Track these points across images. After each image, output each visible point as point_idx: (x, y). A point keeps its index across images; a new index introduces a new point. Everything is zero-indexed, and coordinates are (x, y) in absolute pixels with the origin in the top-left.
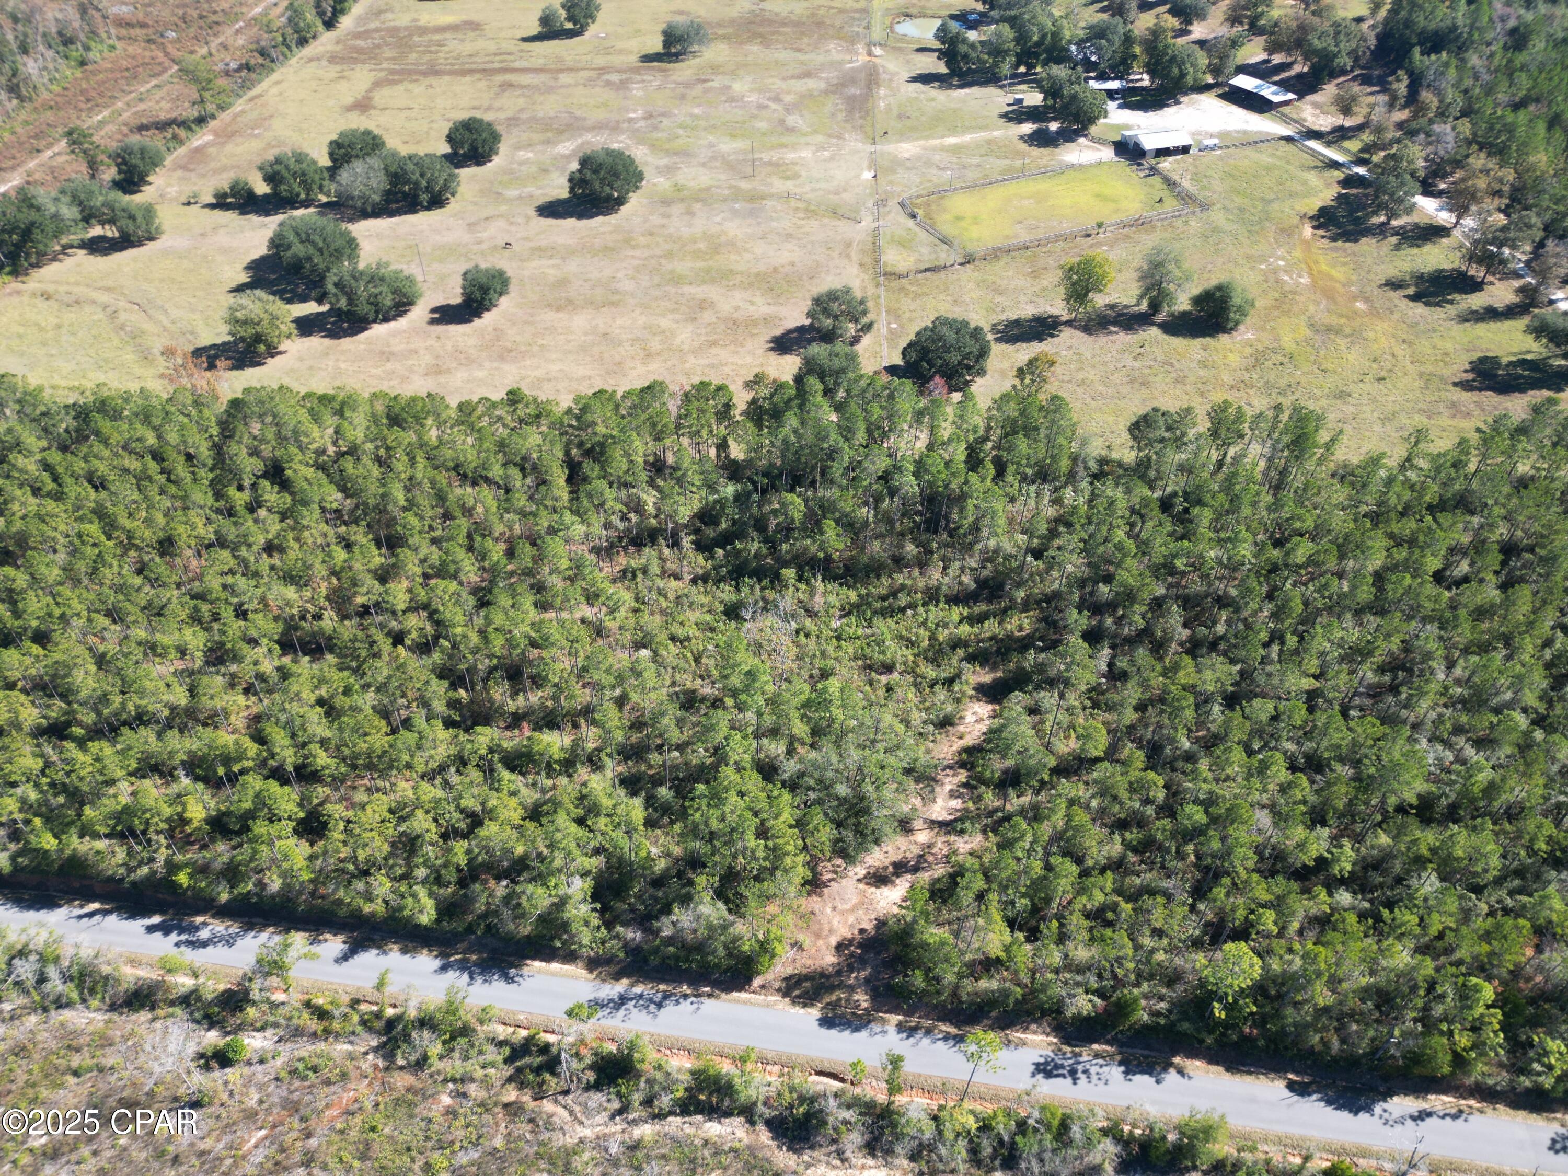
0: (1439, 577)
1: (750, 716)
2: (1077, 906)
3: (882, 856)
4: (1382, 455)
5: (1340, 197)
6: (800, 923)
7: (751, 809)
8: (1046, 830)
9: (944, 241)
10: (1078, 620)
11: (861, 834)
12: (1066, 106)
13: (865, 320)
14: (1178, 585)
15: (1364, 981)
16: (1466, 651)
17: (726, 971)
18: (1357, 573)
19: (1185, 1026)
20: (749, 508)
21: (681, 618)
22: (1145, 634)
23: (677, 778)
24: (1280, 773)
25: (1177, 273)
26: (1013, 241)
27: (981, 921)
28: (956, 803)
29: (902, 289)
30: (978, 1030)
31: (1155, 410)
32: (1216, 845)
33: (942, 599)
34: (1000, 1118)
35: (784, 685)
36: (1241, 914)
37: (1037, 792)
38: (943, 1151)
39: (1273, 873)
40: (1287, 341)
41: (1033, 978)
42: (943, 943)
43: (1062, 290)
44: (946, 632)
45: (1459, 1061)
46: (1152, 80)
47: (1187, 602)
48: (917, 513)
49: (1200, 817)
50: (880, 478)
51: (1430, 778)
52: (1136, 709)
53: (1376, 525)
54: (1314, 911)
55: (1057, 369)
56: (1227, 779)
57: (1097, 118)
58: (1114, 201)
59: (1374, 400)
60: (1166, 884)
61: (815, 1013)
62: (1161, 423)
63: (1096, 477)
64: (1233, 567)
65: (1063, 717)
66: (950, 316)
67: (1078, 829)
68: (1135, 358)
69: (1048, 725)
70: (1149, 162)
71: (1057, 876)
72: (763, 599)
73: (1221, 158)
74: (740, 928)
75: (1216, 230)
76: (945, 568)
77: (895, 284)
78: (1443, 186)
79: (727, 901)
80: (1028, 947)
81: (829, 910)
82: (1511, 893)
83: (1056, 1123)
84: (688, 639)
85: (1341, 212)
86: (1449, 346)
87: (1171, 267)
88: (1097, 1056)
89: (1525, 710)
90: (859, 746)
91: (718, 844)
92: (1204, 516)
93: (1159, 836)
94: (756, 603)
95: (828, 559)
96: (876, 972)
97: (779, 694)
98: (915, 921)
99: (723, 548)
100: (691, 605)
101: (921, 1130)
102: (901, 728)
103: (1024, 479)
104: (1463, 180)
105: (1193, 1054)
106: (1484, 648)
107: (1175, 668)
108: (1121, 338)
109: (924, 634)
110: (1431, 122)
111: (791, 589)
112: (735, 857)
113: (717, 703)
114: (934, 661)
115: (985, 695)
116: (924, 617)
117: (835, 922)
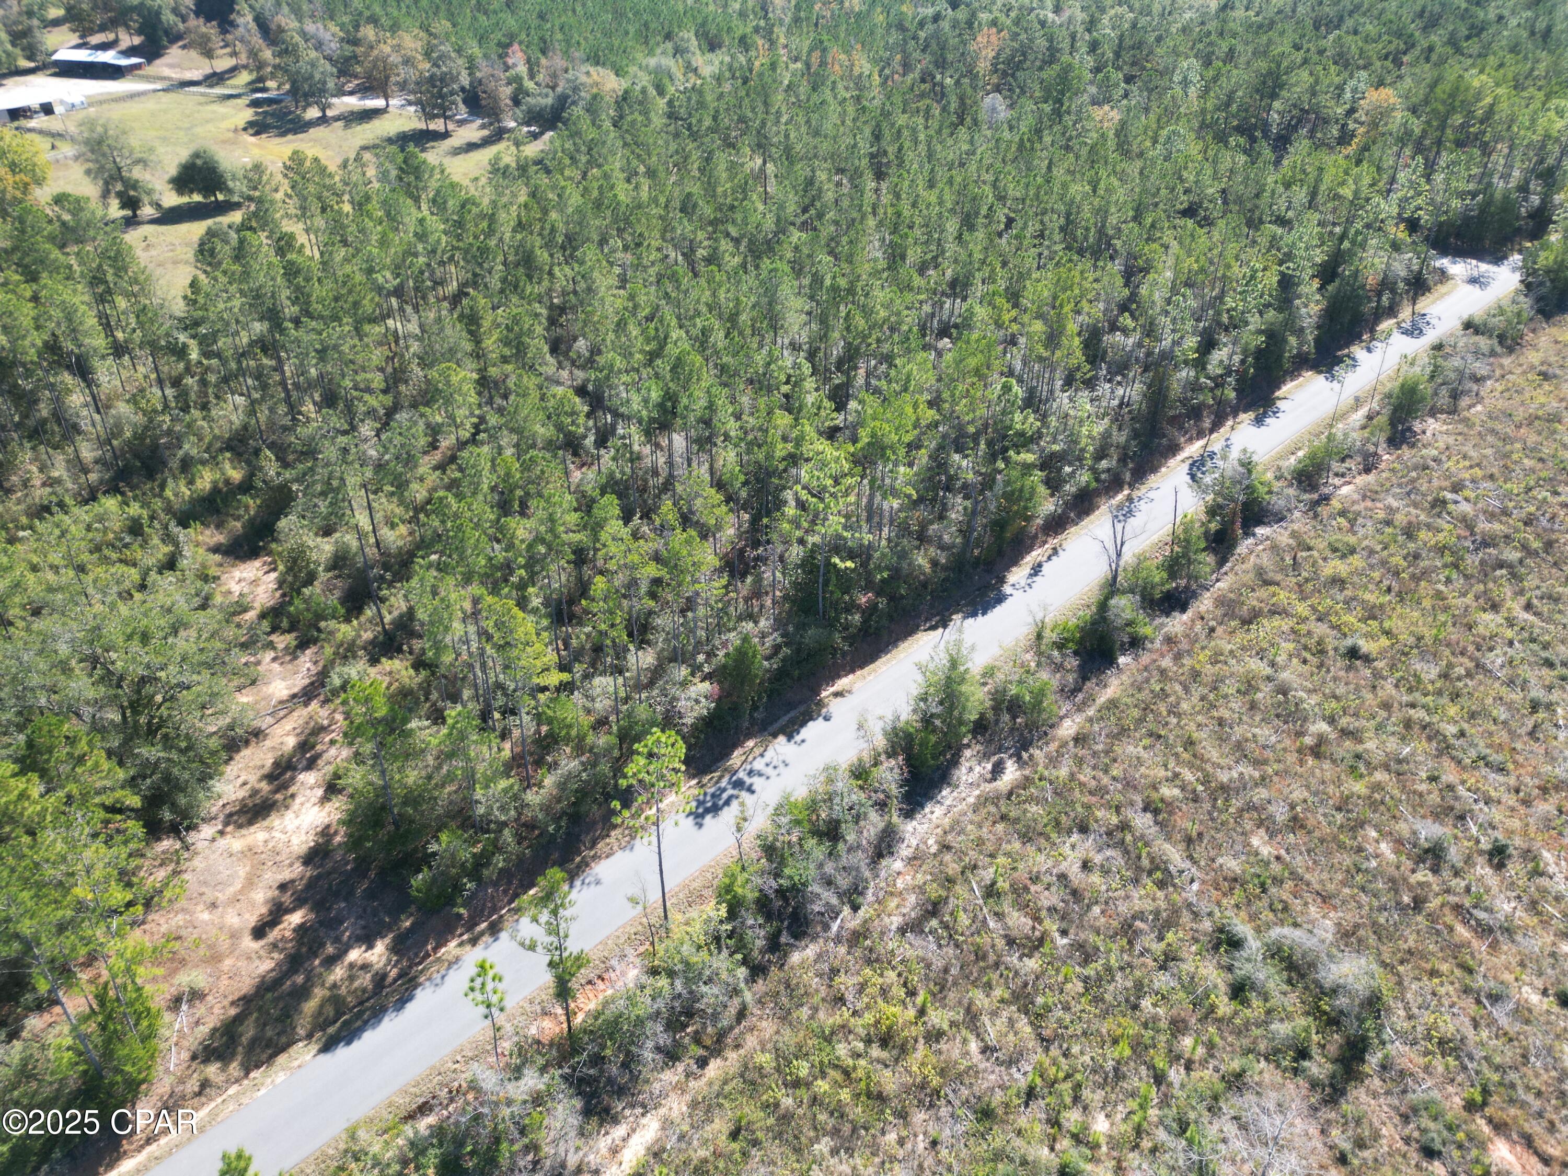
5: (259, 114)
28: (301, 664)
68: (146, 250)
73: (99, 113)
78: (349, 88)
115: (237, 555)
116: (57, 532)
117: (232, 919)
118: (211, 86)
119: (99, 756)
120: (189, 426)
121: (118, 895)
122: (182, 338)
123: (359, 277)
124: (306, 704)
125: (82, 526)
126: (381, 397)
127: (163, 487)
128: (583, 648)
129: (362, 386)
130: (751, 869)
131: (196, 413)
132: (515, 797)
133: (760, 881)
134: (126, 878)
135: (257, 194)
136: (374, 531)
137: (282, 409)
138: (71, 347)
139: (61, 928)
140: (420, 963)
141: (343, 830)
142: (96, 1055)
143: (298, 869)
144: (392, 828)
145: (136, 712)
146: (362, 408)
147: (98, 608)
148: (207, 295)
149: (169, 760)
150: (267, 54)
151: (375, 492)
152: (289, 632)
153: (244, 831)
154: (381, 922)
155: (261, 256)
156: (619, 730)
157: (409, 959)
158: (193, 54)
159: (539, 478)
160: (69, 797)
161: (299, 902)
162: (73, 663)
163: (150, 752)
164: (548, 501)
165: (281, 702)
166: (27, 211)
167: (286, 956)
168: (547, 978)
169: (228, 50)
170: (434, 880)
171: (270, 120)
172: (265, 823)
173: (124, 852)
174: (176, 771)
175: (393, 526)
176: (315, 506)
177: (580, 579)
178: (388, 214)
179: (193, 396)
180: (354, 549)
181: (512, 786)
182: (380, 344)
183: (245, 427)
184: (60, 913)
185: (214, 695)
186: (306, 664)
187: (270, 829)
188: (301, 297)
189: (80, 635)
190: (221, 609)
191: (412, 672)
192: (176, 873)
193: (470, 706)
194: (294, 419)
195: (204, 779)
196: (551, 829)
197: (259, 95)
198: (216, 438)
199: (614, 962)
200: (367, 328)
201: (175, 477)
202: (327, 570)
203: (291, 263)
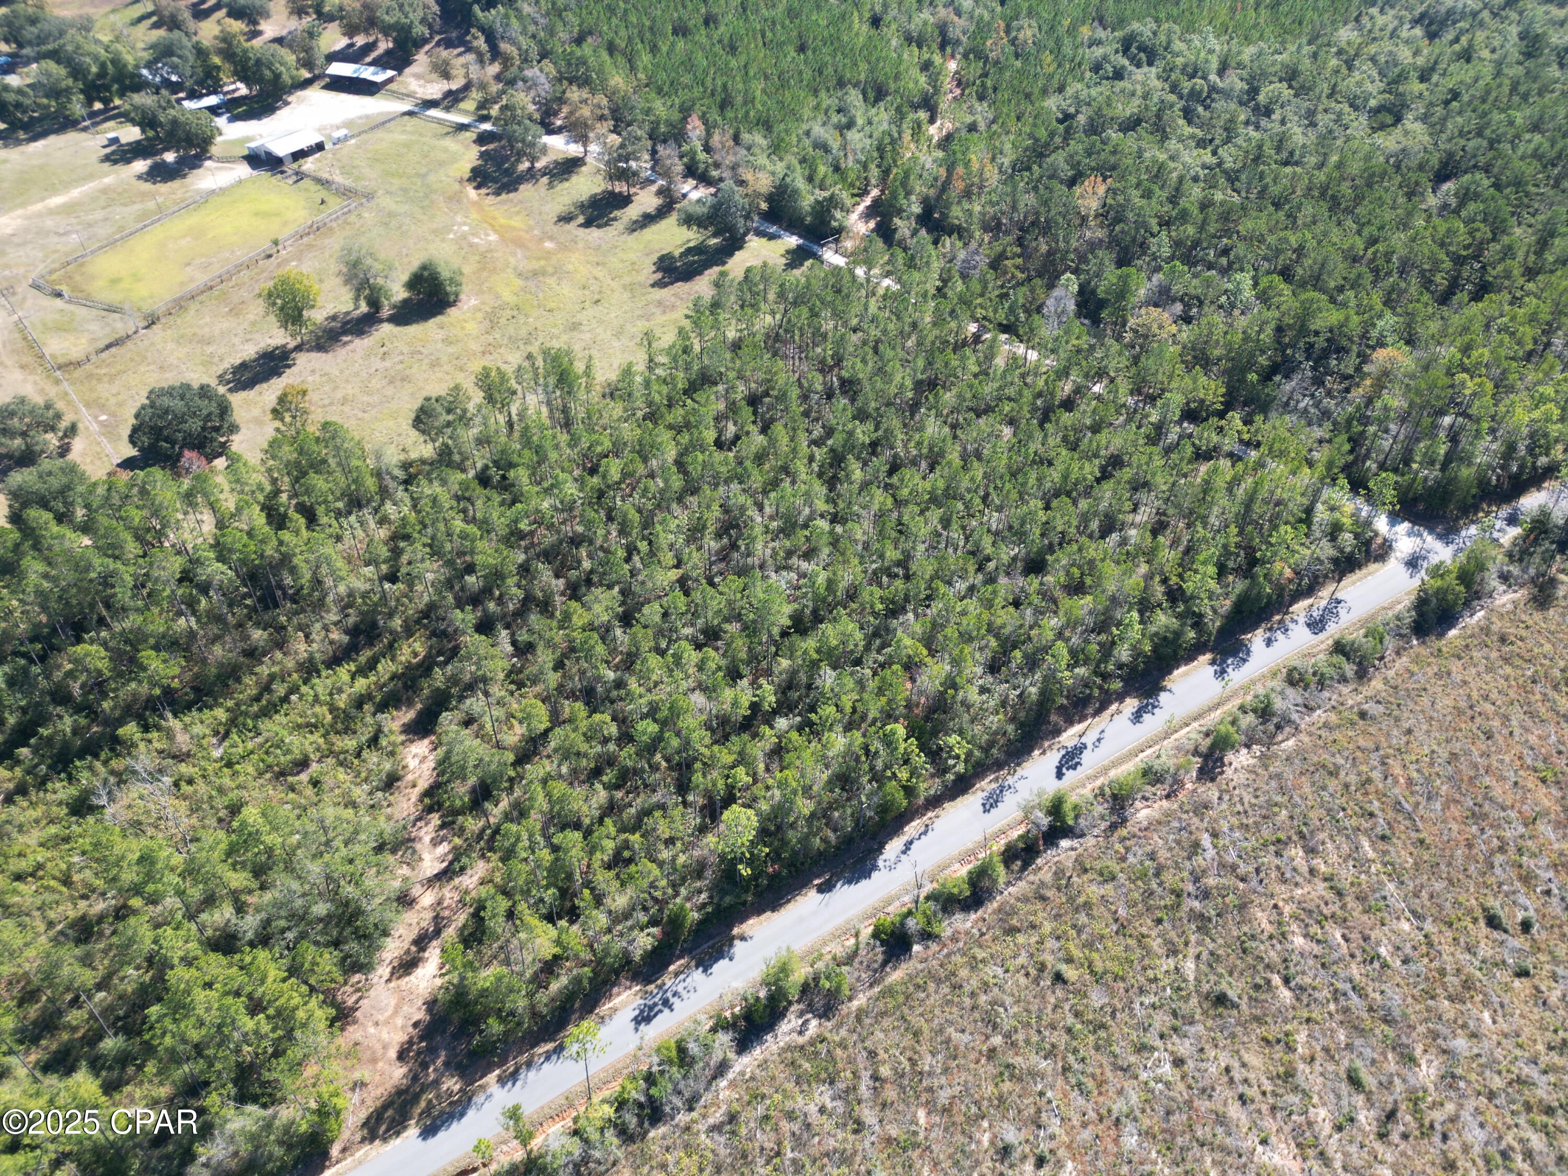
0: (719, 444)
1: (171, 902)
2: (596, 865)
3: (397, 943)
4: (630, 365)
5: (482, 155)
6: (348, 1063)
7: (227, 993)
8: (535, 820)
9: (111, 309)
10: (464, 618)
11: (365, 936)
12: (171, 134)
13: (64, 424)
14: (532, 545)
15: (825, 777)
16: (765, 492)
17: (295, 1166)
18: (662, 468)
19: (728, 900)
20: (34, 685)
21: (16, 849)
22: (528, 601)
23: (119, 1018)
24: (692, 656)
25: (377, 266)
26: (192, 286)
27: (523, 936)
28: (444, 848)
29: (90, 376)
30: (572, 1029)
31: (428, 399)
32: (675, 742)
33: (321, 667)
34: (629, 1086)
35: (193, 847)
36: (721, 784)
37: (510, 790)
38: (597, 1154)
39: (726, 737)
40: (507, 296)
41: (593, 950)
42: (499, 979)
43: (272, 318)
44: (344, 696)
45: (909, 791)
46: (248, 85)
47: (548, 555)
48: (245, 596)
49: (652, 728)
50: (180, 581)
51: (791, 599)
52: (555, 669)
53: (656, 423)
54: (768, 747)
55: (311, 396)
56: (656, 684)
57: (212, 137)
58: (278, 215)
59: (601, 322)
60: (656, 798)
61: (412, 1132)
62: (439, 409)
63: (407, 482)
64: (568, 507)
65: (498, 712)
66: (165, 385)
67: (562, 800)
68: (383, 359)
69: (488, 726)
70: (291, 167)
71: (566, 851)
72: (112, 772)
73: (358, 147)
74: (285, 1114)
75: (391, 215)
76: (307, 636)
77: (78, 373)
78: (559, 123)
79: (255, 1099)
80: (575, 928)
81: (372, 1030)
82: (879, 652)
83: (674, 1054)
84: (40, 866)
85: (491, 169)
86: (632, 256)
87: (369, 261)
88: (677, 974)
89: (822, 516)
90: (314, 856)
91: (210, 1052)
92: (521, 476)
93: (629, 763)
94: (105, 782)
95: (168, 692)
96: (451, 1050)
97: (192, 860)
98: (462, 978)
99: (25, 744)
100: (21, 828)
101: (570, 1153)
102: (349, 813)
103: (339, 514)
104: (572, 113)
105: (743, 919)
106: (774, 484)
107: (567, 616)
108: (359, 345)
109: (322, 711)
110: (521, 69)
111: (142, 746)
112: (238, 1051)
113: (121, 913)
114: (348, 730)
115: (415, 733)
117: (386, 1039)
118: (447, 109)
143: (423, 1014)
152: (438, 812)
165: (427, 879)
169: (462, 71)
197: (484, 127)
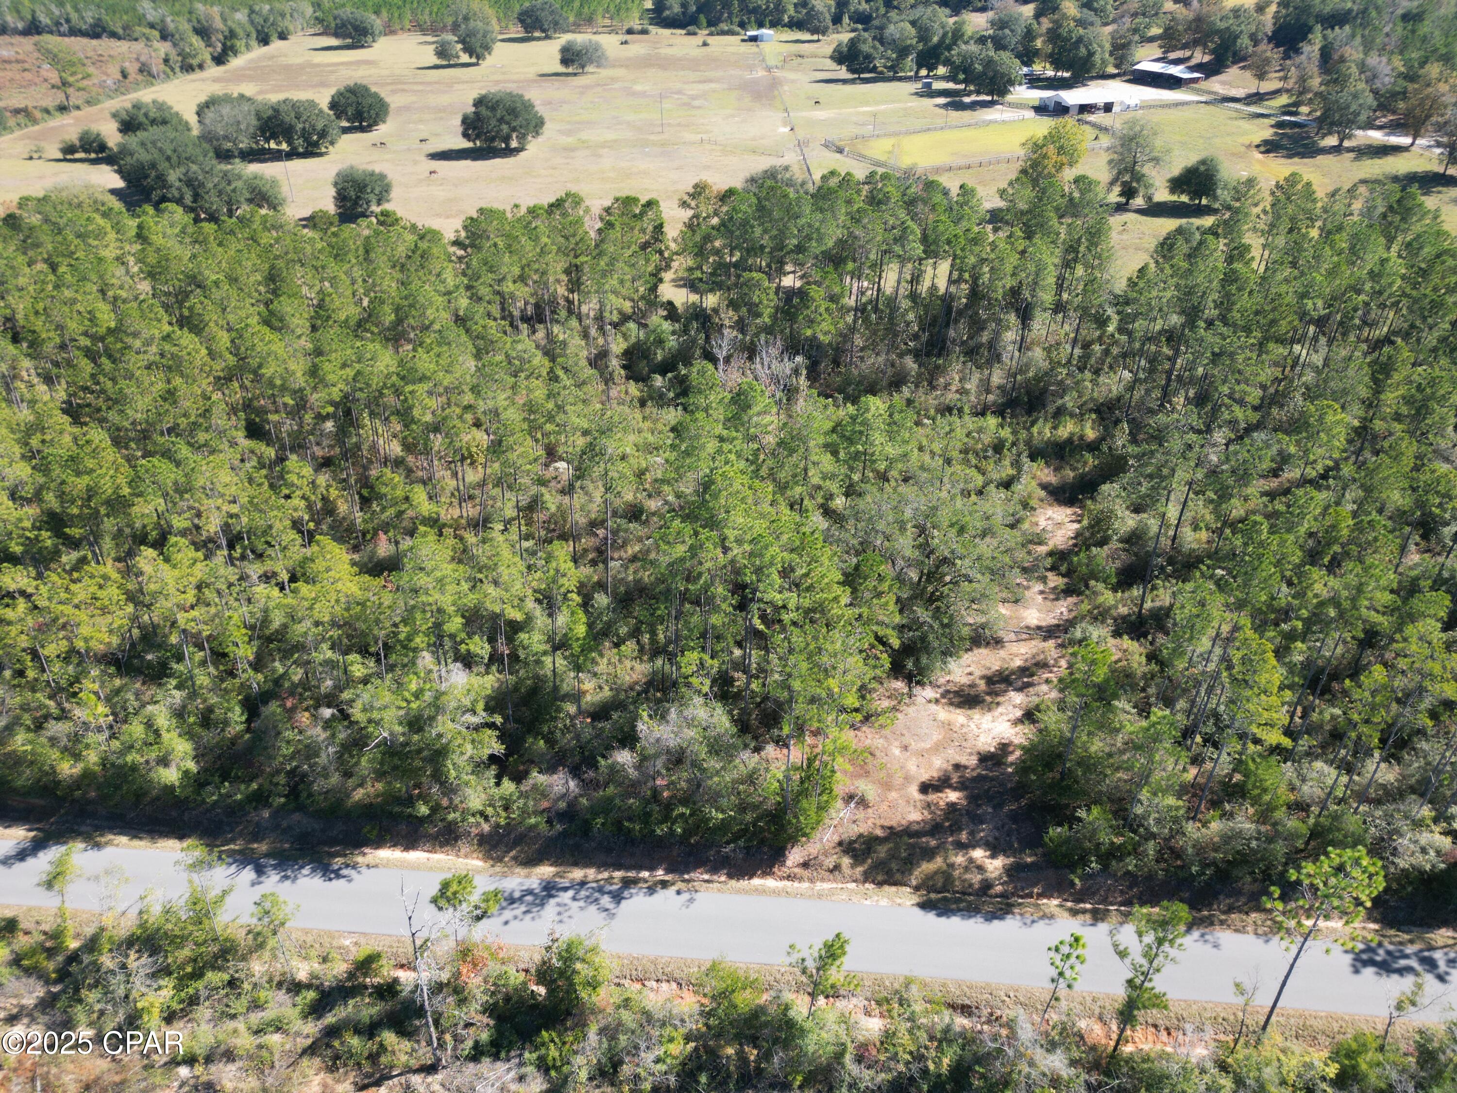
3: (963, 670)
5: (1278, 134)
12: (981, 74)
28: (1062, 605)
81: (896, 751)
115: (1058, 497)
116: (947, 429)
117: (912, 766)
118: (1248, 104)
119: (891, 598)
120: (1077, 383)
121: (851, 700)
122: (1110, 311)
123: (1290, 299)
124: (1045, 639)
125: (965, 431)
126: (1249, 412)
127: (1033, 424)
128: (1321, 726)
129: (1237, 396)
130: (1391, 1056)
131: (1088, 375)
132: (1176, 820)
133: (1394, 1076)
134: (863, 691)
135: (1238, 204)
136: (1177, 526)
137: (1157, 394)
138: (1028, 295)
139: (813, 700)
140: (1022, 897)
141: (1018, 753)
142: (790, 796)
143: (973, 761)
144: (1058, 776)
145: (928, 581)
146: (1226, 416)
147: (944, 494)
148: (1149, 281)
149: (931, 626)
150: (1315, 82)
151: (1197, 493)
152: (1063, 576)
153: (952, 708)
154: (1011, 847)
155: (1212, 259)
156: (1317, 824)
157: (1015, 887)
158: (1248, 74)
159: (1369, 543)
160: (860, 616)
161: (962, 786)
162: (909, 526)
163: (923, 614)
164: (1365, 570)
165: (1028, 627)
166: (1051, 185)
167: (932, 820)
168: (1120, 993)
169: (1281, 74)
170: (1068, 840)
171: (1285, 142)
172: (969, 712)
173: (871, 674)
174: (931, 637)
175: (1196, 528)
176: (1140, 484)
177: (1357, 660)
178: (1352, 248)
179: (1093, 361)
180: (1151, 534)
181: (1177, 808)
182: (1276, 364)
183: (1119, 399)
184: (818, 690)
185: (984, 596)
186: (1063, 609)
187: (970, 718)
188: (1225, 304)
189: (923, 508)
190: (1024, 534)
191: (1143, 659)
192: (894, 709)
193: (1179, 717)
194: (1162, 405)
195: (946, 653)
196: (1194, 869)
197: (1287, 118)
198: (1092, 399)
199: (1189, 1027)
200: (1271, 346)
201: (1046, 420)
202: (1121, 541)
203: (1234, 271)
